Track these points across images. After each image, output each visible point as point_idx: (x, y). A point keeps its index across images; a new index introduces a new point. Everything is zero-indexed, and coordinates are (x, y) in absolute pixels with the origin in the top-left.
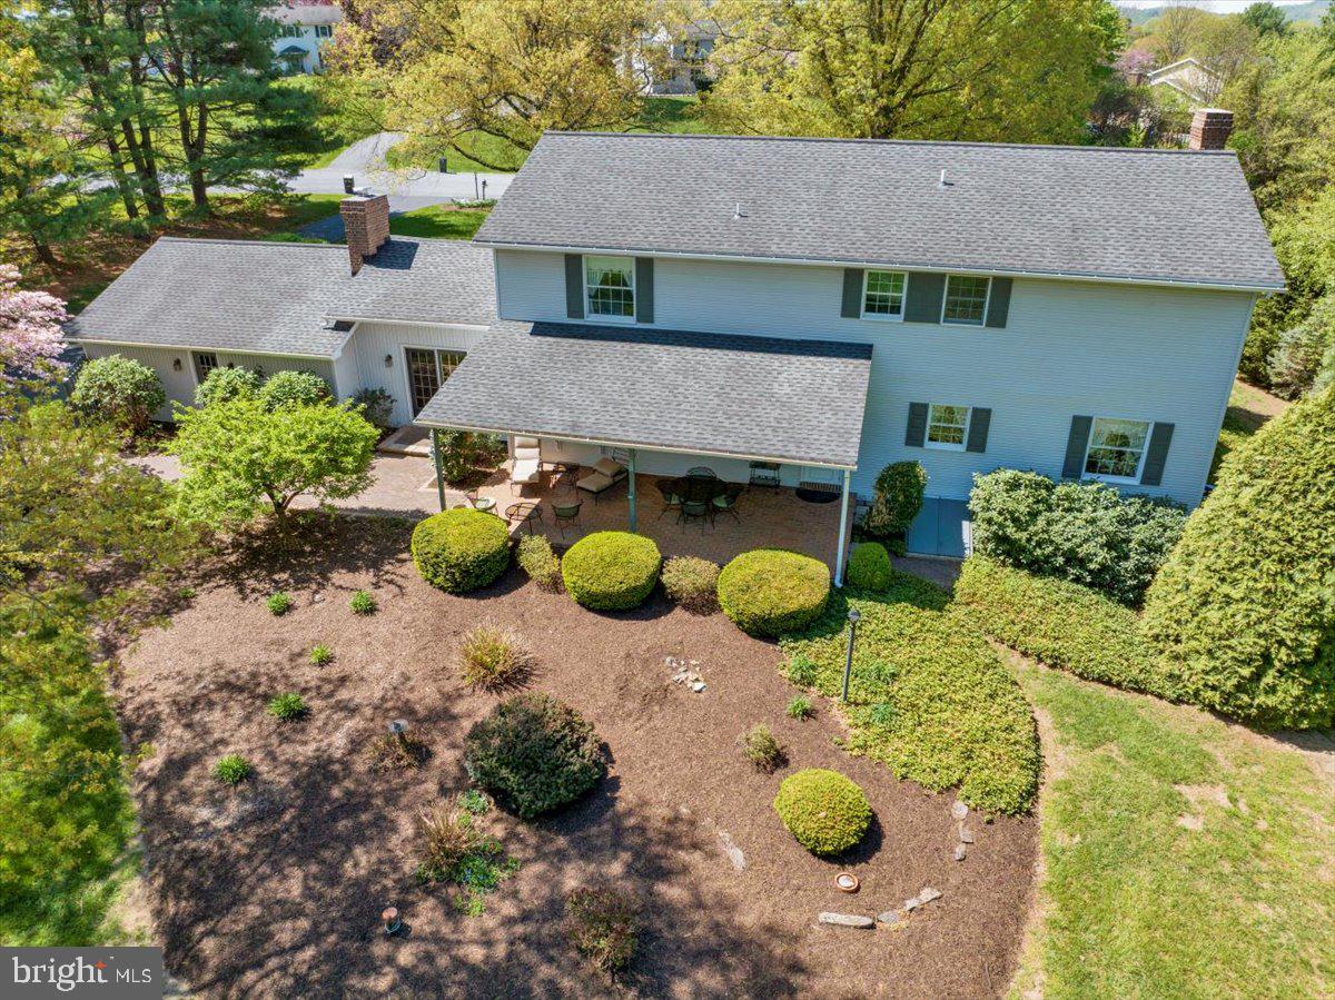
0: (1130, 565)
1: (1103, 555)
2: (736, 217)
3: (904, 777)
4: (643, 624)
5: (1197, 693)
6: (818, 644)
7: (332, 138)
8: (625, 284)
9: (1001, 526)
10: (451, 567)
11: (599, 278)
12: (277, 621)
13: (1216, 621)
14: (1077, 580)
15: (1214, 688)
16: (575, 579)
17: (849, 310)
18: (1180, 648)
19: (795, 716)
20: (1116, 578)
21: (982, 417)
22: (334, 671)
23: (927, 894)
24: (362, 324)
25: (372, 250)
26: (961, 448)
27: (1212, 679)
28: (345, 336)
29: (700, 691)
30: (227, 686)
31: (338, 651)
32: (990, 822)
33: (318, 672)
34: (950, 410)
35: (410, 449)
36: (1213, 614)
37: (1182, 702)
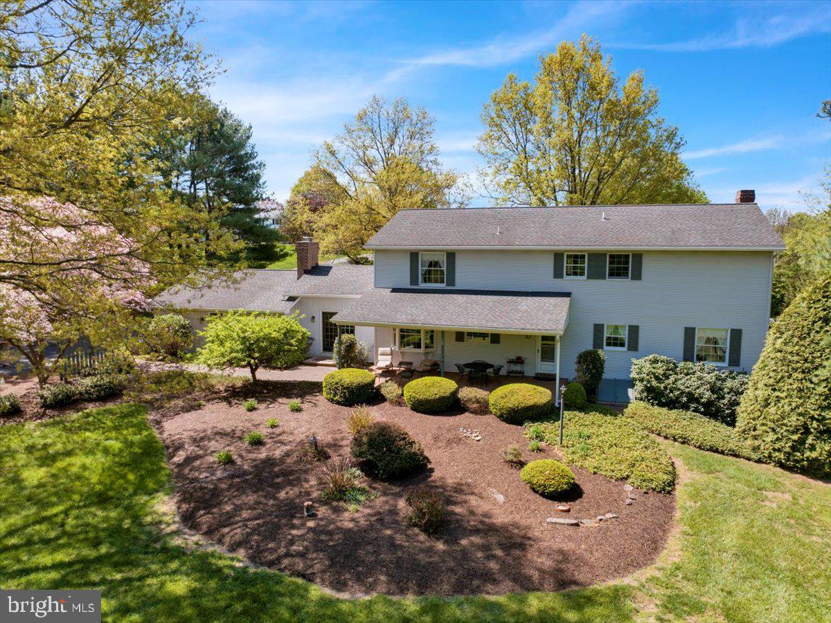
0: (725, 401)
1: (708, 394)
2: (498, 233)
3: (595, 473)
4: (448, 418)
5: (770, 457)
6: (546, 424)
7: (282, 253)
8: (440, 267)
9: (649, 381)
10: (345, 388)
11: (427, 264)
12: (249, 413)
13: (774, 412)
14: (696, 410)
15: (779, 450)
16: (410, 394)
17: (558, 274)
18: (757, 432)
19: (533, 451)
20: (719, 410)
21: (634, 331)
22: (277, 431)
23: (609, 515)
24: (302, 298)
25: (309, 268)
26: (625, 349)
27: (777, 446)
28: (292, 304)
29: (479, 441)
30: (217, 433)
31: (281, 424)
32: (646, 493)
33: (270, 430)
34: (616, 328)
35: (321, 362)
36: (772, 410)
37: (762, 462)
